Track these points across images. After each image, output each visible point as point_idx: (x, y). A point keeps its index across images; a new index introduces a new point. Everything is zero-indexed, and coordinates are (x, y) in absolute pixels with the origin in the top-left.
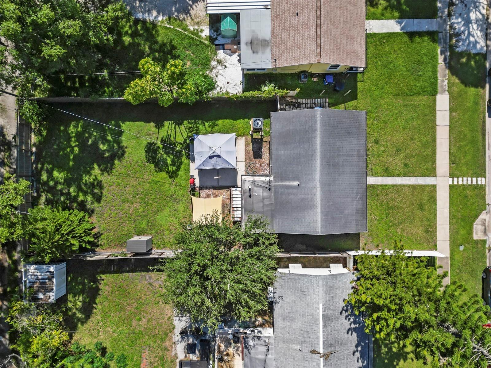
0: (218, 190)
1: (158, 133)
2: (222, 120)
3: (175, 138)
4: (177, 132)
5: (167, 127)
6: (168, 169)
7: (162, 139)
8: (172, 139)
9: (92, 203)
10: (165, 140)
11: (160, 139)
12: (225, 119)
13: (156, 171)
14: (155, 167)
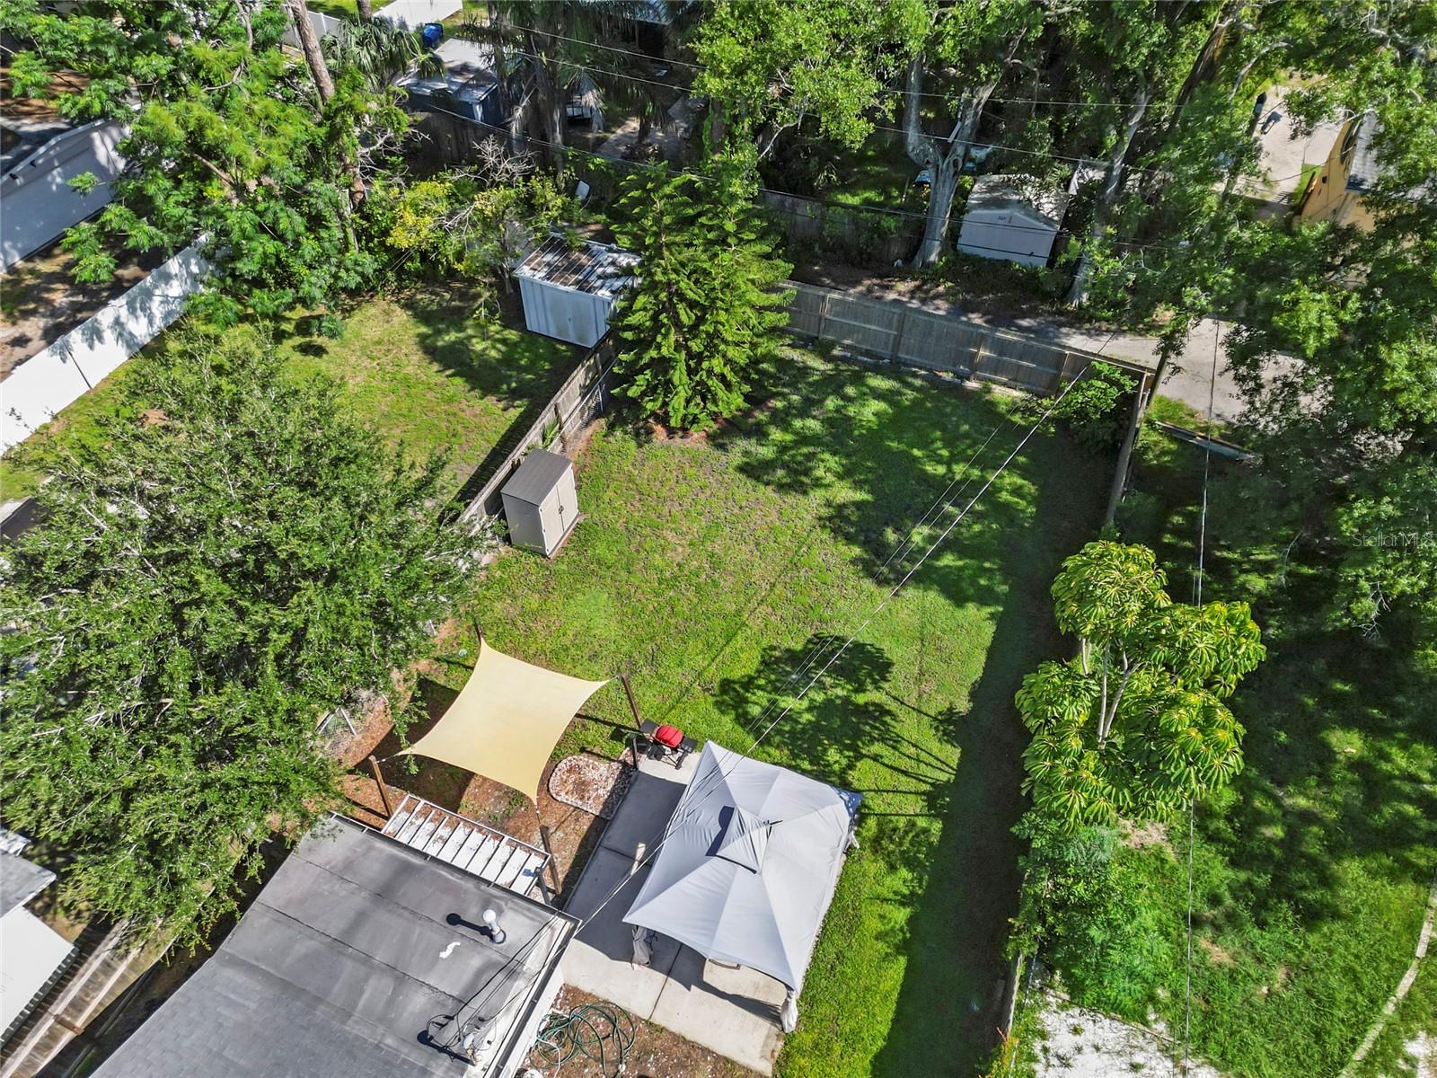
0: (586, 839)
1: (919, 711)
2: (895, 996)
3: (876, 758)
4: (903, 778)
5: (935, 751)
6: (759, 687)
7: (889, 713)
8: (877, 748)
9: (746, 453)
10: (884, 723)
11: (892, 706)
12: (898, 1012)
13: (773, 648)
14: (788, 650)
